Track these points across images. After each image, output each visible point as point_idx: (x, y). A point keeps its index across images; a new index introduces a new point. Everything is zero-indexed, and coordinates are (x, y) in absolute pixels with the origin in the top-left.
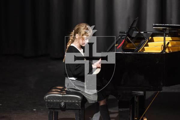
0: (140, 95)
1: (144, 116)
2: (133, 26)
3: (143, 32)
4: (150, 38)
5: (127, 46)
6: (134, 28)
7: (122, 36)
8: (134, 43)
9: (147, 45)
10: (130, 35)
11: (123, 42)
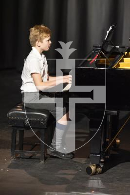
0: (113, 114)
1: (117, 137)
4: (126, 53)
5: (101, 61)
6: (109, 42)
7: (95, 50)
8: (109, 58)
10: (105, 49)
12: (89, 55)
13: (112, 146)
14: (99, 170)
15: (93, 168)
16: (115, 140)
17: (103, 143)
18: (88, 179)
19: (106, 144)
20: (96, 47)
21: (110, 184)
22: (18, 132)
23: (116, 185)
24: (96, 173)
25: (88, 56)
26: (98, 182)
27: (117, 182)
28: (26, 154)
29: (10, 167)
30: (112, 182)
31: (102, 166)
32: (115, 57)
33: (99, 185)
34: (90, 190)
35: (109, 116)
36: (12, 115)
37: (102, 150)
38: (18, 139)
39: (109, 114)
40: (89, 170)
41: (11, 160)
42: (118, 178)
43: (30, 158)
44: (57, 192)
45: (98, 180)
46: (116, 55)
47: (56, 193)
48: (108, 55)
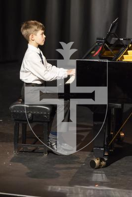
0: (116, 107)
1: (121, 131)
2: (112, 32)
3: (122, 39)
4: (130, 45)
5: (105, 54)
6: (113, 35)
7: (99, 43)
8: (113, 50)
9: (126, 54)
10: (109, 42)
11: (100, 50)
12: (93, 47)
13: (117, 140)
14: (103, 163)
15: (97, 162)
16: (119, 134)
17: (107, 136)
18: (92, 172)
19: (110, 137)
20: (99, 39)
21: (115, 177)
22: (21, 125)
23: (120, 179)
24: (100, 167)
25: (92, 49)
26: (102, 176)
27: (122, 176)
28: (29, 148)
29: (12, 160)
30: (116, 176)
31: (106, 159)
32: (119, 50)
33: (103, 179)
34: (94, 184)
35: (114, 109)
36: (14, 108)
37: (106, 143)
38: (20, 133)
39: (113, 107)
40: (93, 163)
41: (14, 154)
42: (123, 171)
43: (33, 151)
44: (61, 186)
45: (102, 173)
46: (120, 48)
47: (59, 187)
48: (112, 47)
